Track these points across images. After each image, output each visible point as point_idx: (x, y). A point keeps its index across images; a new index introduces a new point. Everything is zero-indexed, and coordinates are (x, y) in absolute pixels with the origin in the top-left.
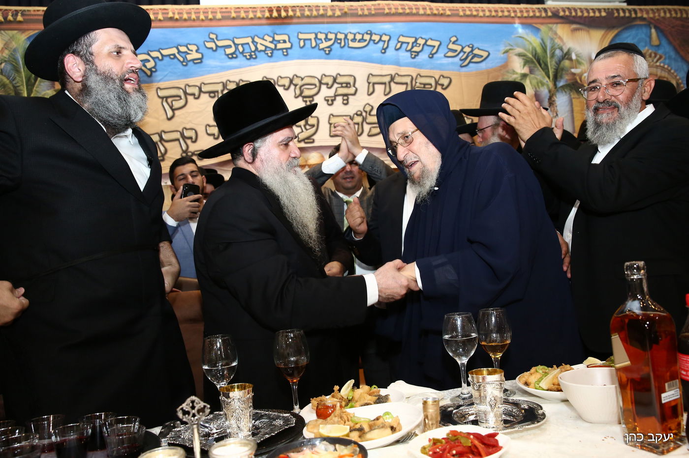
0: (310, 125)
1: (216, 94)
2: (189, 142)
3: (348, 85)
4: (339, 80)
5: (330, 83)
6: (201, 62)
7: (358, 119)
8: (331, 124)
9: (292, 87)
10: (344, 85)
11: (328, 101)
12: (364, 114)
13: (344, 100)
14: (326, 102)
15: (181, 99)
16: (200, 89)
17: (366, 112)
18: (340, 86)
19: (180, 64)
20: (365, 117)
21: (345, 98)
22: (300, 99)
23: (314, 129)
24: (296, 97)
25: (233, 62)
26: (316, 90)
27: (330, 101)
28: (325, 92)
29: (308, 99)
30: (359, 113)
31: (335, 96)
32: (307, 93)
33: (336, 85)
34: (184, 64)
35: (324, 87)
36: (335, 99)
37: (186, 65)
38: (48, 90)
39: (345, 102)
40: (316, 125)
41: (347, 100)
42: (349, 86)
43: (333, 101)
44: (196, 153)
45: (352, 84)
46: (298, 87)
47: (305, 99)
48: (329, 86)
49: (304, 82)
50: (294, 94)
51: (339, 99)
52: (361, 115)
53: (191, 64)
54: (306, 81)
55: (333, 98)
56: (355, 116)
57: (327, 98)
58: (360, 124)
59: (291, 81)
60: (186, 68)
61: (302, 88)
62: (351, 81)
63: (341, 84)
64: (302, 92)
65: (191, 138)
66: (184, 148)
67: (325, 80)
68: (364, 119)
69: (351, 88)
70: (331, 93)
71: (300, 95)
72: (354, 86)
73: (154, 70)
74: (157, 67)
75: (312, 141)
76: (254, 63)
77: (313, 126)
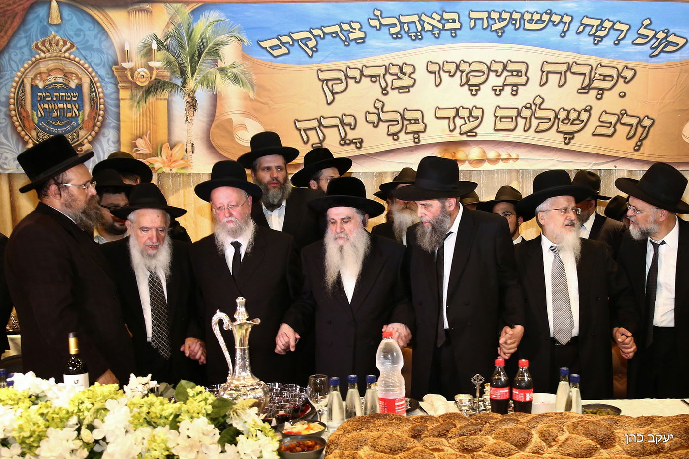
0: (474, 117)
1: (378, 78)
2: (347, 128)
3: (518, 73)
4: (510, 67)
5: (500, 71)
6: (364, 42)
7: (526, 113)
8: (496, 117)
9: (459, 73)
10: (515, 73)
11: (495, 90)
12: (533, 107)
13: (513, 90)
14: (493, 92)
15: (342, 82)
16: (362, 72)
17: (536, 105)
18: (510, 74)
19: (342, 44)
20: (534, 110)
21: (515, 88)
22: (466, 87)
23: (479, 120)
24: (462, 85)
25: (398, 44)
26: (485, 77)
27: (498, 91)
28: (494, 80)
29: (474, 88)
30: (528, 106)
31: (504, 85)
32: (473, 81)
33: (506, 73)
34: (347, 43)
35: (492, 75)
36: (503, 90)
37: (348, 45)
38: (211, 68)
39: (514, 93)
40: (480, 117)
41: (516, 91)
42: (520, 74)
43: (500, 91)
44: (354, 141)
45: (523, 73)
46: (464, 74)
47: (470, 88)
48: (498, 74)
49: (471, 68)
50: (459, 82)
51: (508, 89)
52: (530, 108)
53: (353, 43)
54: (475, 67)
55: (502, 88)
56: (524, 108)
57: (494, 88)
58: (528, 118)
59: (458, 67)
60: (348, 48)
61: (469, 75)
62: (523, 69)
63: (512, 72)
64: (468, 80)
65: (350, 125)
66: (343, 135)
67: (494, 67)
68: (533, 113)
69: (522, 77)
70: (499, 81)
71: (466, 83)
72: (526, 75)
73: (315, 49)
74: (319, 47)
75: (474, 134)
76: (419, 45)
77: (477, 118)
